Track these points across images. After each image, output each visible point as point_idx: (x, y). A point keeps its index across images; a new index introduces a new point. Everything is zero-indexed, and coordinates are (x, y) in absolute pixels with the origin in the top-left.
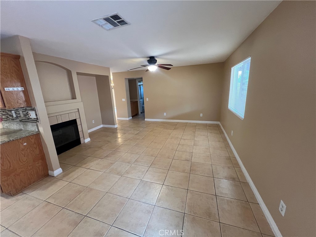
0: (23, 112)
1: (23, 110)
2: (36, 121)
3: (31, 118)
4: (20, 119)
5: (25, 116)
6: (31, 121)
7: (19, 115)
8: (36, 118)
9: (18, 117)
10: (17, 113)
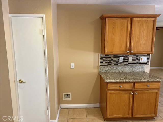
0: (134, 58)
1: (134, 56)
2: (145, 64)
3: (141, 62)
4: (126, 63)
5: (134, 60)
6: (139, 64)
7: (126, 61)
8: (147, 61)
9: (125, 62)
10: (126, 58)
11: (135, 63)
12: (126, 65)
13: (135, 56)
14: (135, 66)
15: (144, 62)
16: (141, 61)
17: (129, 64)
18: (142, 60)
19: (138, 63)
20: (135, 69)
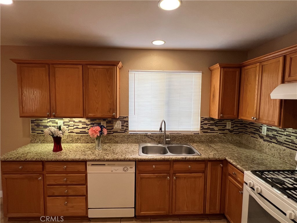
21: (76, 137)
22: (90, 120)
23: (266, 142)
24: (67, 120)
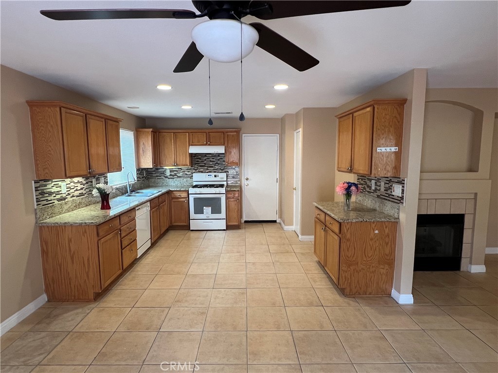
0: (386, 185)
1: (386, 180)
2: (399, 202)
3: (394, 196)
4: (379, 193)
5: (387, 190)
6: (392, 200)
7: (378, 188)
8: (400, 196)
9: (377, 191)
10: (378, 184)
11: (387, 195)
12: (378, 196)
13: (388, 182)
14: (386, 201)
15: (398, 197)
16: (393, 193)
17: (381, 196)
18: (394, 191)
19: (391, 196)
20: (385, 207)
21: (79, 201)
22: (85, 179)
23: (170, 180)
24: (68, 181)
